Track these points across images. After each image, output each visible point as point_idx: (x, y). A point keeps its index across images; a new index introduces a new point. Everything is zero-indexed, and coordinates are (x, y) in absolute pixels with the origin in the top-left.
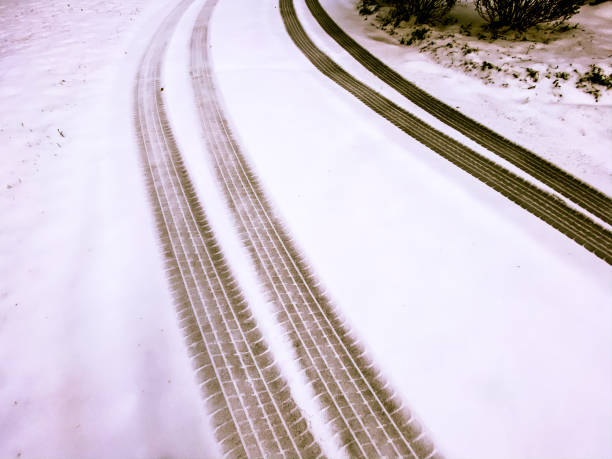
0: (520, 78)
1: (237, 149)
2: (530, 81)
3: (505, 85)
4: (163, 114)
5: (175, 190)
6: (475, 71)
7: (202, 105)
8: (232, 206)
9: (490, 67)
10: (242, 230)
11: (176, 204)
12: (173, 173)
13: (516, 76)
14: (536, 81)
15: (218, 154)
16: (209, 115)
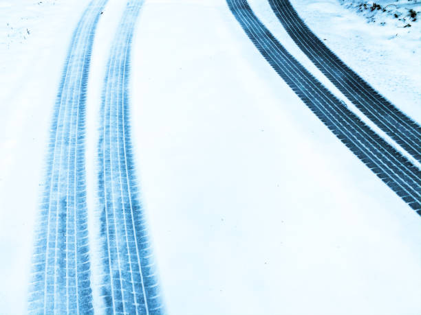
0: (399, 18)
1: (128, 51)
2: (409, 20)
3: (383, 24)
4: (94, 28)
5: (78, 68)
6: (365, 12)
7: (123, 25)
8: (106, 80)
9: (379, 7)
10: (105, 91)
11: (75, 75)
12: (82, 60)
13: (396, 16)
14: (415, 20)
15: (115, 53)
16: (123, 31)
